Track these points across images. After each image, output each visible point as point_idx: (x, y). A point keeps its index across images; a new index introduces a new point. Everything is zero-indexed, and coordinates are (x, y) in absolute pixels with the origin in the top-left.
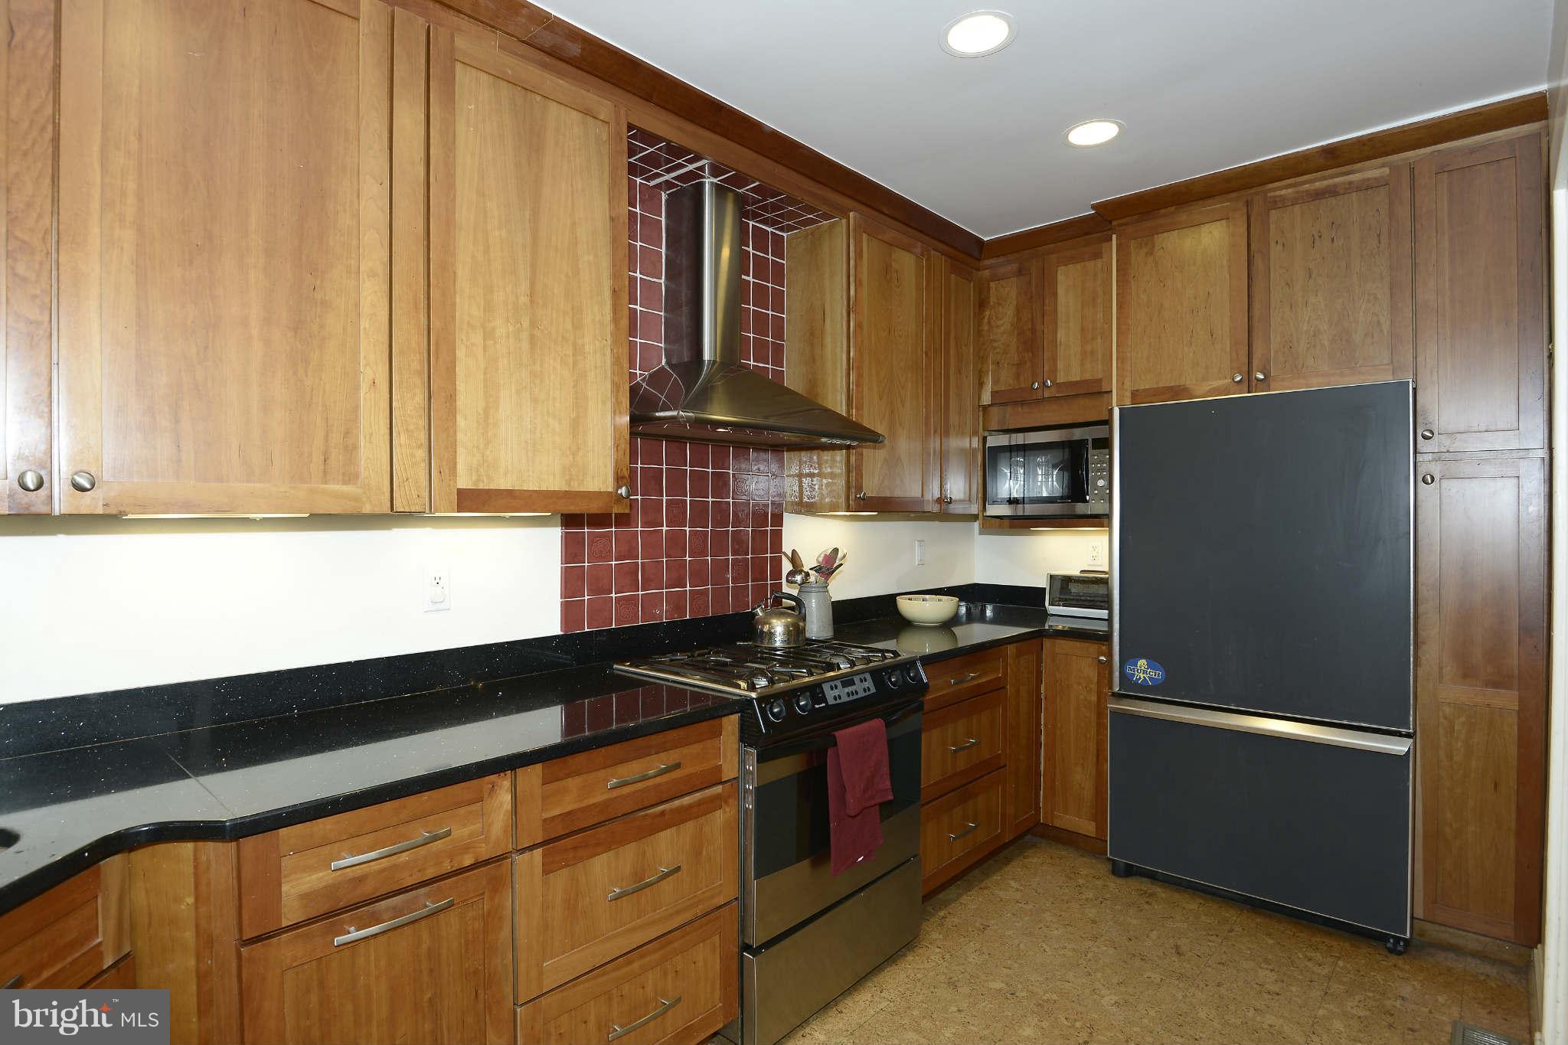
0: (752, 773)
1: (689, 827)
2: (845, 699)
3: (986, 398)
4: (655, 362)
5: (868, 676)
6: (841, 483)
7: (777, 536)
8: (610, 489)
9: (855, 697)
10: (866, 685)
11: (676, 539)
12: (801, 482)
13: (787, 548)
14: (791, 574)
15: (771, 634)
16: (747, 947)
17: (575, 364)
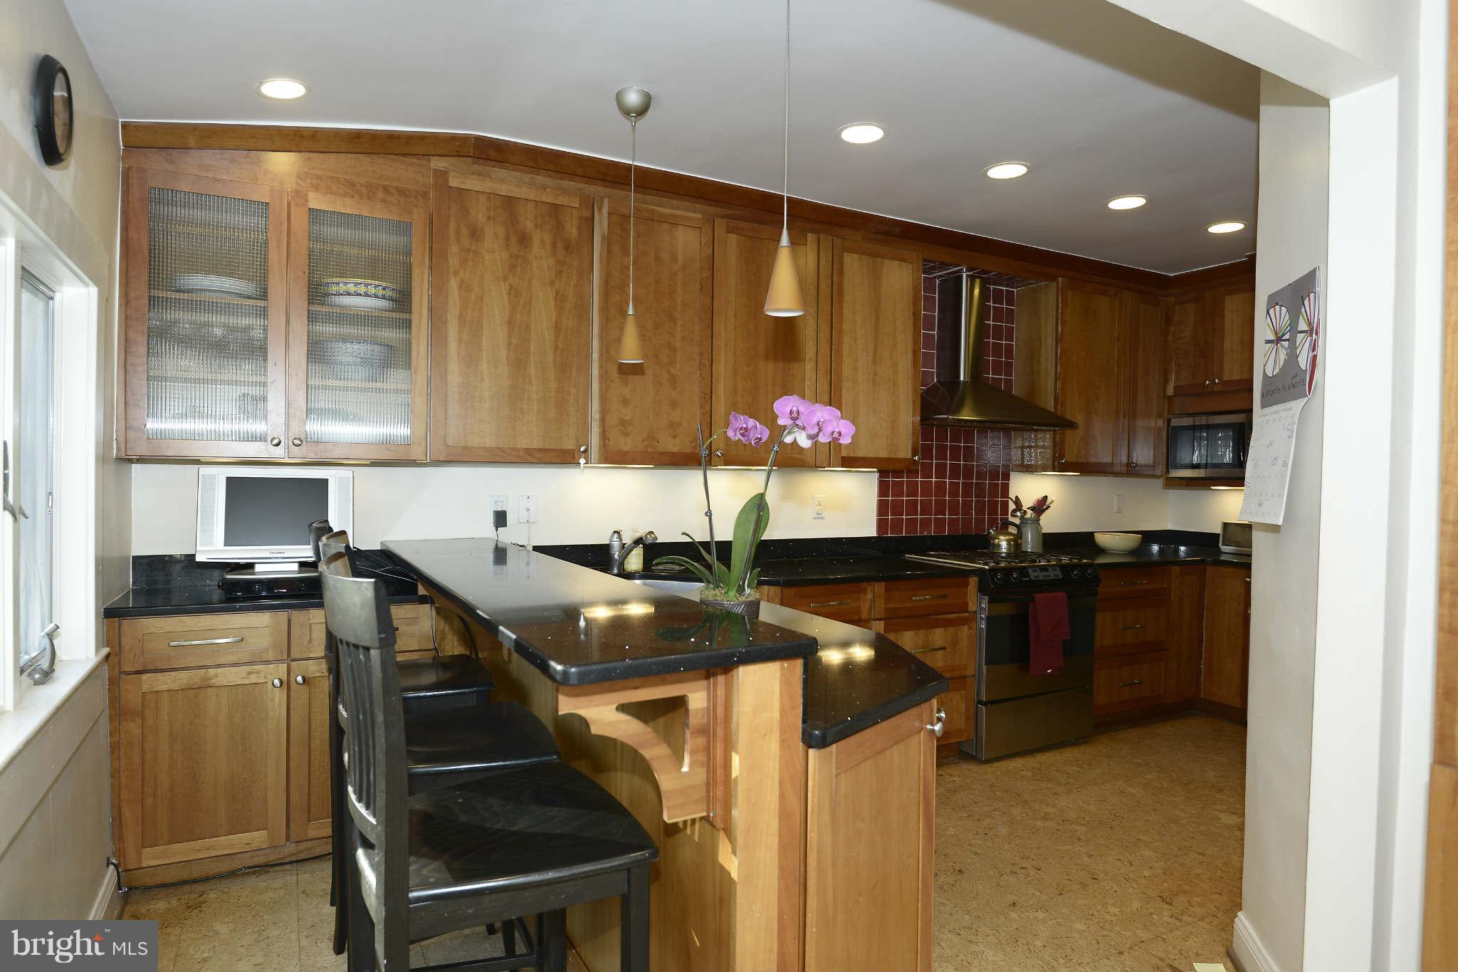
0: (985, 609)
1: (951, 630)
2: (1041, 578)
3: (1170, 391)
4: (930, 381)
5: (1058, 569)
6: (1049, 452)
7: (1006, 488)
8: (910, 457)
9: (1048, 578)
10: (1056, 573)
11: (940, 487)
12: (1023, 451)
13: (1012, 495)
14: (1014, 511)
15: (999, 546)
16: (980, 702)
17: (894, 392)
